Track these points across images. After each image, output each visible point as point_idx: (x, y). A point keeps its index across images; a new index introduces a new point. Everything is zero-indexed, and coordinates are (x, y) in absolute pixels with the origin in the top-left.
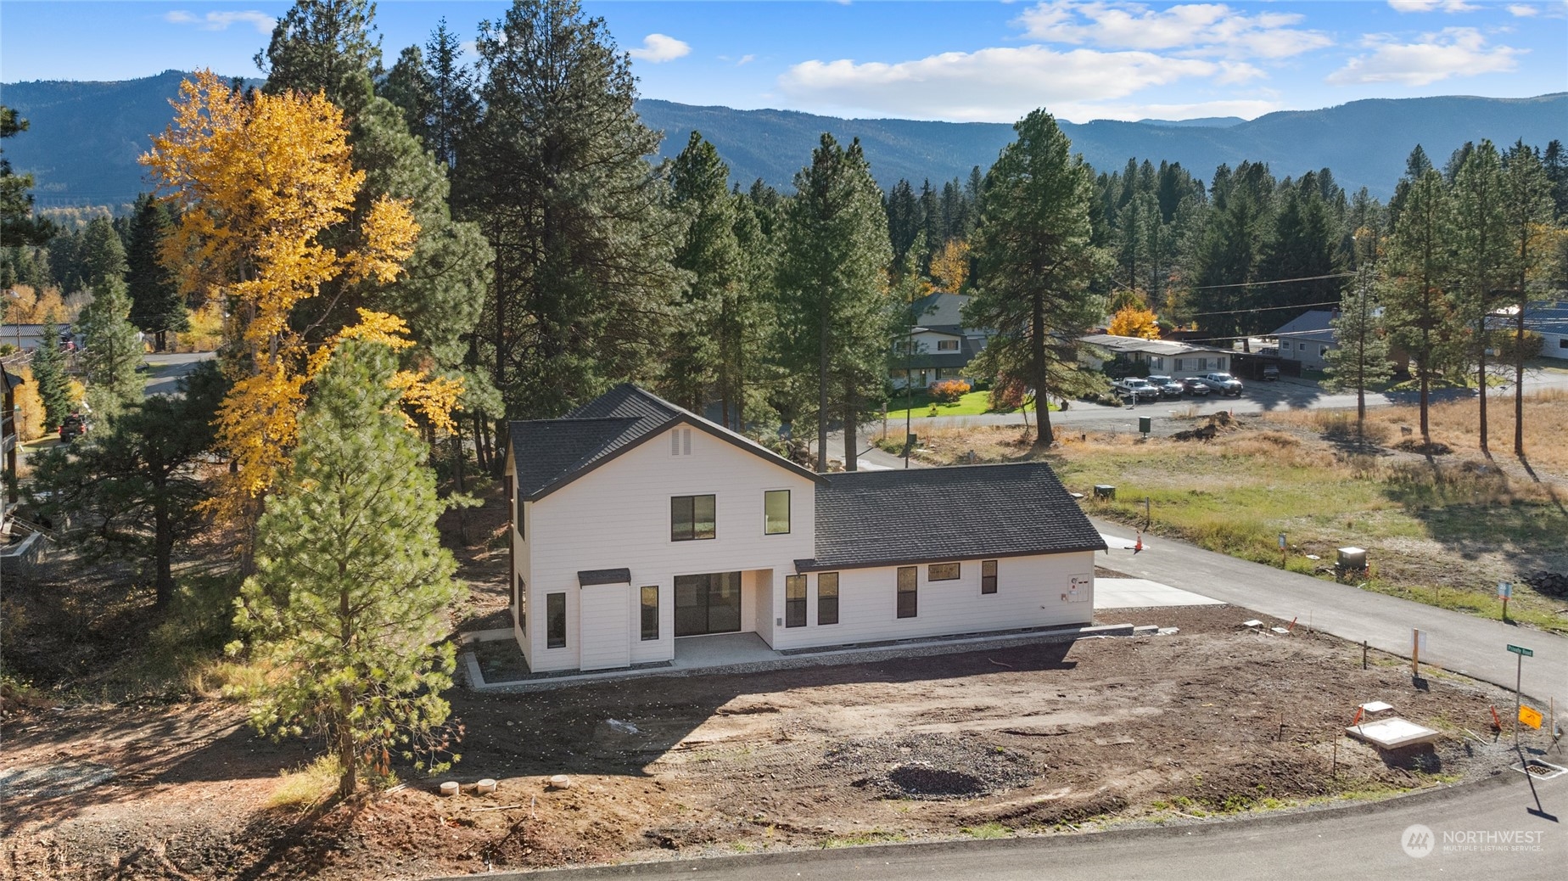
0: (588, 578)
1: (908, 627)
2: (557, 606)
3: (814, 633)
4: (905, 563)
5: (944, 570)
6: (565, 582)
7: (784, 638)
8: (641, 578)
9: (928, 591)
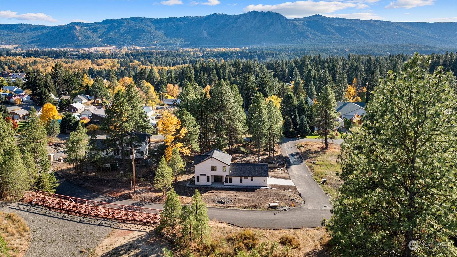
0: (201, 175)
1: (241, 184)
2: (198, 177)
3: (228, 184)
4: (241, 176)
5: (246, 178)
6: (199, 175)
7: (225, 184)
8: (208, 175)
9: (244, 180)
